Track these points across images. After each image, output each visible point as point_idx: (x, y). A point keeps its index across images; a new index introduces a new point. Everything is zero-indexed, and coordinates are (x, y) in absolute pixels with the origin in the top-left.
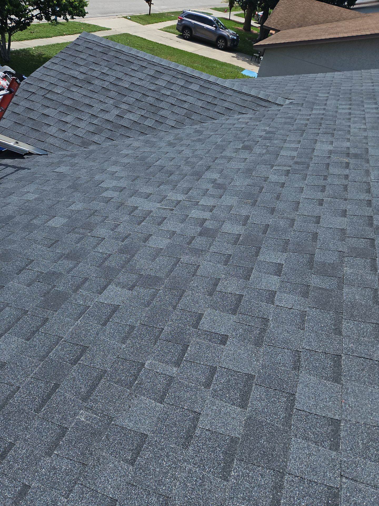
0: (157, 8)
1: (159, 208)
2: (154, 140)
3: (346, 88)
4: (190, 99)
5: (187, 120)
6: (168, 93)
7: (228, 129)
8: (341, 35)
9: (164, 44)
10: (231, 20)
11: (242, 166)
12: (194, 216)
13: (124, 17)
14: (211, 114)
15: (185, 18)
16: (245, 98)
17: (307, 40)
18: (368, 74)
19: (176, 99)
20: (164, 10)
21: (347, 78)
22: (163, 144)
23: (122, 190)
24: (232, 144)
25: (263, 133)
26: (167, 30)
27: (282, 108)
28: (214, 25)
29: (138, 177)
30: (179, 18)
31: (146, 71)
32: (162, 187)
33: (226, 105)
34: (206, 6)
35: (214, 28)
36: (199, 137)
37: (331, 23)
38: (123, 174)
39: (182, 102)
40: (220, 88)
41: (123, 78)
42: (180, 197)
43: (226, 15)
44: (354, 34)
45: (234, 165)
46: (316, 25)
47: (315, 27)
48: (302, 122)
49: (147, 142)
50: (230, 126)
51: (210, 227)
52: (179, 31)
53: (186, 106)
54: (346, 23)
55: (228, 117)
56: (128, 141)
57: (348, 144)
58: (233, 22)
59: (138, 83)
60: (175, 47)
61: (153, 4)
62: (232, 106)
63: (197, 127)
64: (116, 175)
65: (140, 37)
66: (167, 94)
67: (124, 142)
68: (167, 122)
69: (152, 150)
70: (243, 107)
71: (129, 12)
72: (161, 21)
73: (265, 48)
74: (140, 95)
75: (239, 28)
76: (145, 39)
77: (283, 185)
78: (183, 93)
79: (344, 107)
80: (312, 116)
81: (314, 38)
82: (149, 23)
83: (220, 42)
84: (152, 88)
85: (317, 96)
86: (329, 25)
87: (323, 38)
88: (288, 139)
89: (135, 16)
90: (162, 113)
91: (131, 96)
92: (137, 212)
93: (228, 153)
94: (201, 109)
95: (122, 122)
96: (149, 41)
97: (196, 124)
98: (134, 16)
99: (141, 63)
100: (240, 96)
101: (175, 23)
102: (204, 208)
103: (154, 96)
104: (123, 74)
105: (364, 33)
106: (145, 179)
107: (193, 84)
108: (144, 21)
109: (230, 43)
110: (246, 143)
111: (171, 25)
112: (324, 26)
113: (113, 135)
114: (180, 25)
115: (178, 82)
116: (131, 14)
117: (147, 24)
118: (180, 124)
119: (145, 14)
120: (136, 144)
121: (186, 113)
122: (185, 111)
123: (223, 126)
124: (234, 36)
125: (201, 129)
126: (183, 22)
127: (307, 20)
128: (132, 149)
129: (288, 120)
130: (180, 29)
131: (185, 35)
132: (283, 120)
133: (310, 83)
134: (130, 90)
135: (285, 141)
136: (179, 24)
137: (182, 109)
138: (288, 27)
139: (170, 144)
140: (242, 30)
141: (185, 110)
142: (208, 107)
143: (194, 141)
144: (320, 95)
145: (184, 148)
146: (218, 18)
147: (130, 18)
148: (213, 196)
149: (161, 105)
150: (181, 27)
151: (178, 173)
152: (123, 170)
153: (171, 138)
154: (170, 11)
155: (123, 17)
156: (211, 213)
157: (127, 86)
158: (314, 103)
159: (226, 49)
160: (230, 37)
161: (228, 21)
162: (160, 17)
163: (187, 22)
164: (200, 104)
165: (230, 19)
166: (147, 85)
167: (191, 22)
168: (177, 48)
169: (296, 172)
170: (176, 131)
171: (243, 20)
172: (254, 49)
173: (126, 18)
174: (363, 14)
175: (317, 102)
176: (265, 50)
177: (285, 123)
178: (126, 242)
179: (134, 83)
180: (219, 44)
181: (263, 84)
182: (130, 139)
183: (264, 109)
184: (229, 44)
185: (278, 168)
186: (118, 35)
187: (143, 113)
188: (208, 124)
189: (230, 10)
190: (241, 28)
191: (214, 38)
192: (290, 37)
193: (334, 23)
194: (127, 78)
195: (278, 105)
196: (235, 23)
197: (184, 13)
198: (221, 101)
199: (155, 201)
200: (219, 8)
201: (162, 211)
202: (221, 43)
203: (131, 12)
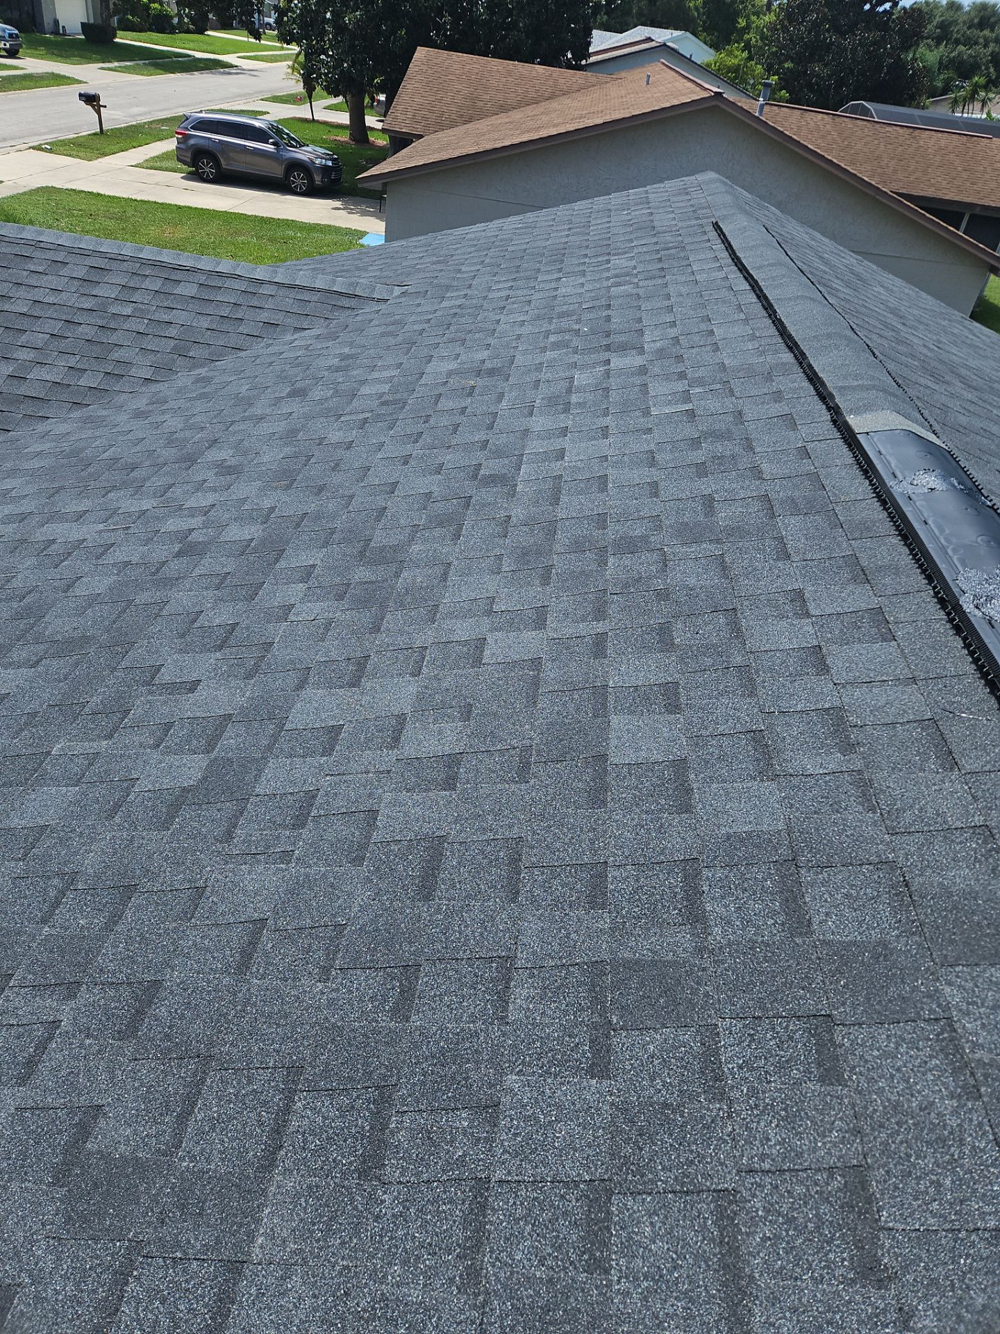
0: (120, 113)
1: (101, 531)
2: (104, 413)
3: (518, 248)
4: (181, 317)
5: (180, 361)
6: (128, 310)
7: (266, 365)
8: (544, 133)
9: (152, 199)
10: (318, 121)
11: (281, 427)
12: (172, 528)
13: (33, 148)
14: (233, 340)
15: (193, 132)
16: (306, 296)
17: (474, 152)
18: (568, 213)
19: (146, 321)
20: (139, 118)
21: (526, 227)
22: (122, 418)
23: (23, 517)
24: (269, 390)
25: (336, 361)
26: (153, 164)
27: (384, 306)
28: (271, 141)
29: (63, 488)
30: (177, 133)
31: (65, 271)
32: (111, 495)
33: (264, 316)
34: (250, 94)
35: (273, 147)
36: (202, 391)
37: (535, 105)
38: (29, 490)
39: (163, 326)
40: (246, 283)
41: (11, 295)
42: (146, 504)
43: (303, 111)
44: (571, 127)
45: (265, 428)
46: (502, 114)
47: (502, 119)
48: (416, 327)
49: (87, 420)
50: (273, 359)
51: (201, 540)
52: (184, 163)
53: (173, 332)
54: (566, 101)
55: (270, 342)
56: (41, 427)
57: (485, 354)
58: (322, 127)
59: (51, 299)
60: (182, 204)
61: (105, 107)
62: (278, 318)
63: (203, 371)
64: (13, 494)
65: (84, 191)
66: (125, 314)
67: (34, 430)
68: (133, 372)
69: (97, 434)
70: (302, 317)
71: (45, 134)
72: (134, 144)
73: (385, 181)
74: (60, 324)
75: (338, 138)
76: (98, 194)
77: (349, 446)
78: (161, 305)
79: (501, 286)
80: (439, 313)
81: (489, 146)
82: (105, 155)
83: (294, 177)
84: (86, 306)
85: (459, 271)
86: (530, 111)
87: (507, 143)
88: (379, 364)
89: (63, 141)
90: (117, 355)
91: (38, 329)
92: (54, 547)
93: (258, 410)
94: (209, 333)
95: (24, 389)
96: (109, 196)
97: (202, 366)
98: (61, 141)
99: (50, 255)
100: (292, 294)
101: (171, 145)
102: (193, 512)
103: (93, 321)
104: (11, 285)
105: (590, 123)
106: (77, 489)
107: (182, 283)
108: (88, 150)
109: (321, 177)
110: (298, 385)
111: (164, 150)
112: (516, 115)
113: (6, 420)
114: (186, 150)
115: (147, 284)
116: (50, 137)
117: (99, 157)
118: (164, 370)
119: (89, 132)
120: (62, 428)
121: (175, 348)
122: (172, 343)
123: (258, 361)
124: (326, 159)
125: (211, 374)
126: (192, 142)
127: (481, 104)
128: (53, 441)
129: (390, 328)
130: (188, 156)
131: (204, 173)
132: (382, 329)
133: (453, 247)
134: (32, 318)
135: (373, 368)
136: (182, 146)
137: (163, 339)
138: (440, 127)
139: (139, 414)
140: (347, 143)
141: (171, 340)
142: (224, 327)
143: (191, 399)
144: (464, 269)
145: (167, 417)
146: (278, 121)
147: (49, 147)
148: (214, 490)
149: (114, 338)
150: (189, 154)
151: (148, 463)
152: (27, 483)
153: (141, 403)
154: (156, 118)
155: (30, 148)
156: (204, 518)
157: (25, 310)
158: (448, 288)
159: (313, 192)
160: (317, 162)
161: (311, 125)
162: (131, 136)
163: (201, 142)
164: (205, 323)
165: (315, 118)
166: (73, 300)
167: (209, 138)
168: (187, 205)
169: (379, 418)
170: (154, 388)
171: (344, 118)
172: (359, 186)
173: (38, 148)
174: (602, 77)
175: (455, 283)
176: (385, 185)
177: (383, 335)
178: (28, 599)
179: (41, 300)
180: (294, 183)
181: (359, 262)
182: (50, 421)
183: (349, 312)
184: (318, 179)
185: (348, 418)
186: (25, 193)
187: (72, 361)
188: (228, 362)
189: (310, 97)
190: (344, 137)
191: (278, 171)
192: (440, 150)
193: (543, 103)
194: (22, 293)
195: (379, 300)
196: (329, 128)
197: (187, 119)
198: (251, 309)
199: (94, 522)
200: (284, 96)
201: (105, 535)
202: (298, 180)
203: (52, 132)
